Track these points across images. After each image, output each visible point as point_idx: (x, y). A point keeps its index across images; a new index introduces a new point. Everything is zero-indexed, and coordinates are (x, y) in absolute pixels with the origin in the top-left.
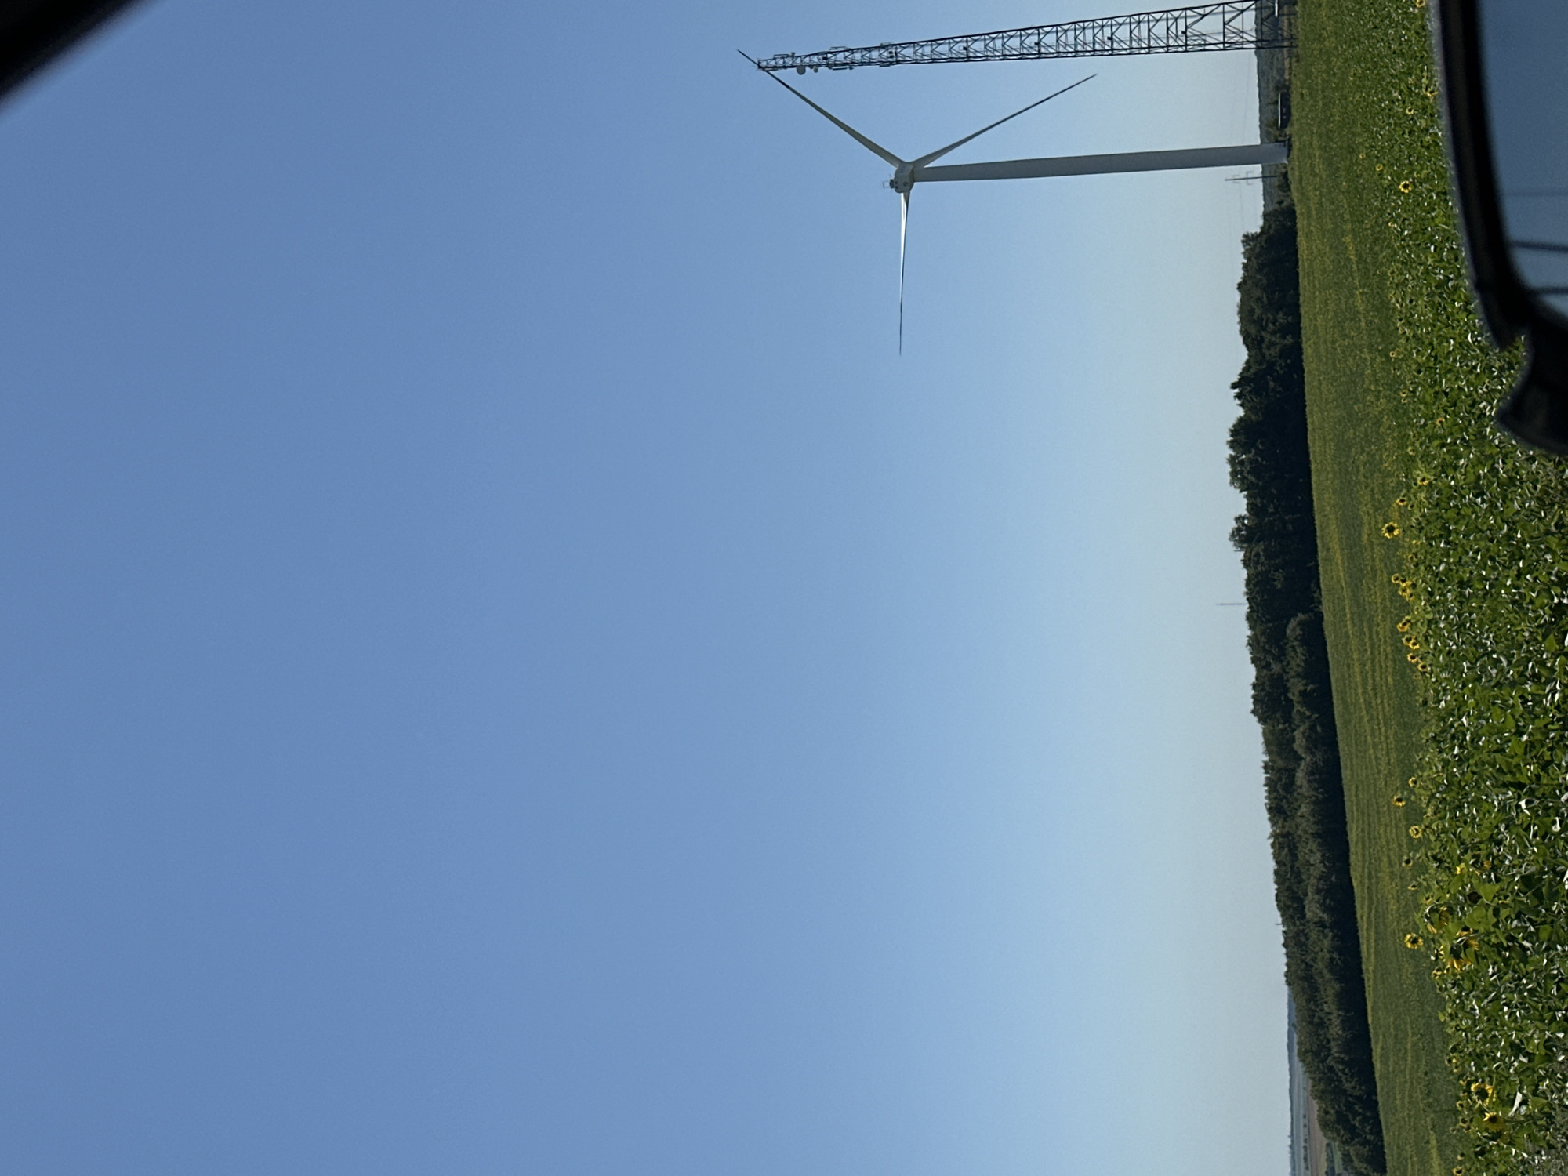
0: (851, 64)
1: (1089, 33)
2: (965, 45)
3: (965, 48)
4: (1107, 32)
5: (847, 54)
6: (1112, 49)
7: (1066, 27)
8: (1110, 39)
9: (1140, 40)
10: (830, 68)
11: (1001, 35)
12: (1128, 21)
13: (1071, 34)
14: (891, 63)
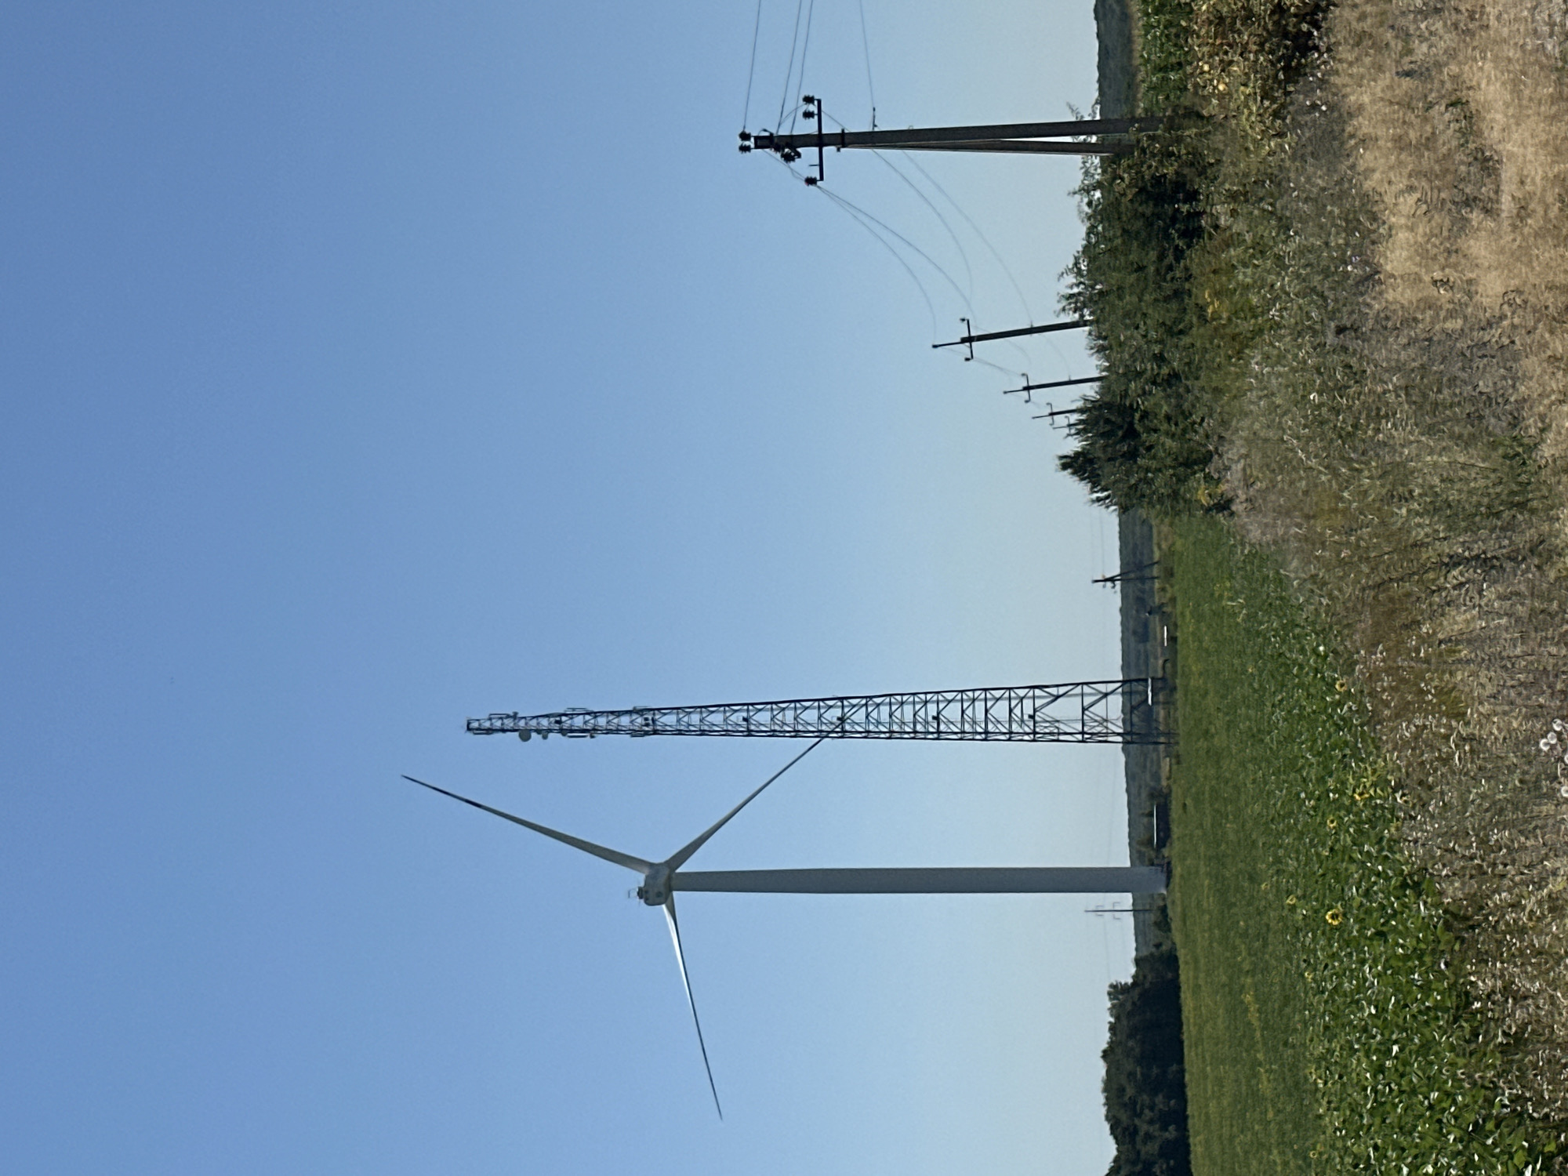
0: (593, 731)
1: (908, 710)
2: (745, 714)
3: (745, 719)
4: (932, 709)
5: (588, 717)
6: (939, 732)
7: (878, 700)
8: (936, 718)
9: (975, 722)
10: (564, 735)
11: (793, 705)
12: (959, 697)
13: (885, 710)
14: (647, 733)
